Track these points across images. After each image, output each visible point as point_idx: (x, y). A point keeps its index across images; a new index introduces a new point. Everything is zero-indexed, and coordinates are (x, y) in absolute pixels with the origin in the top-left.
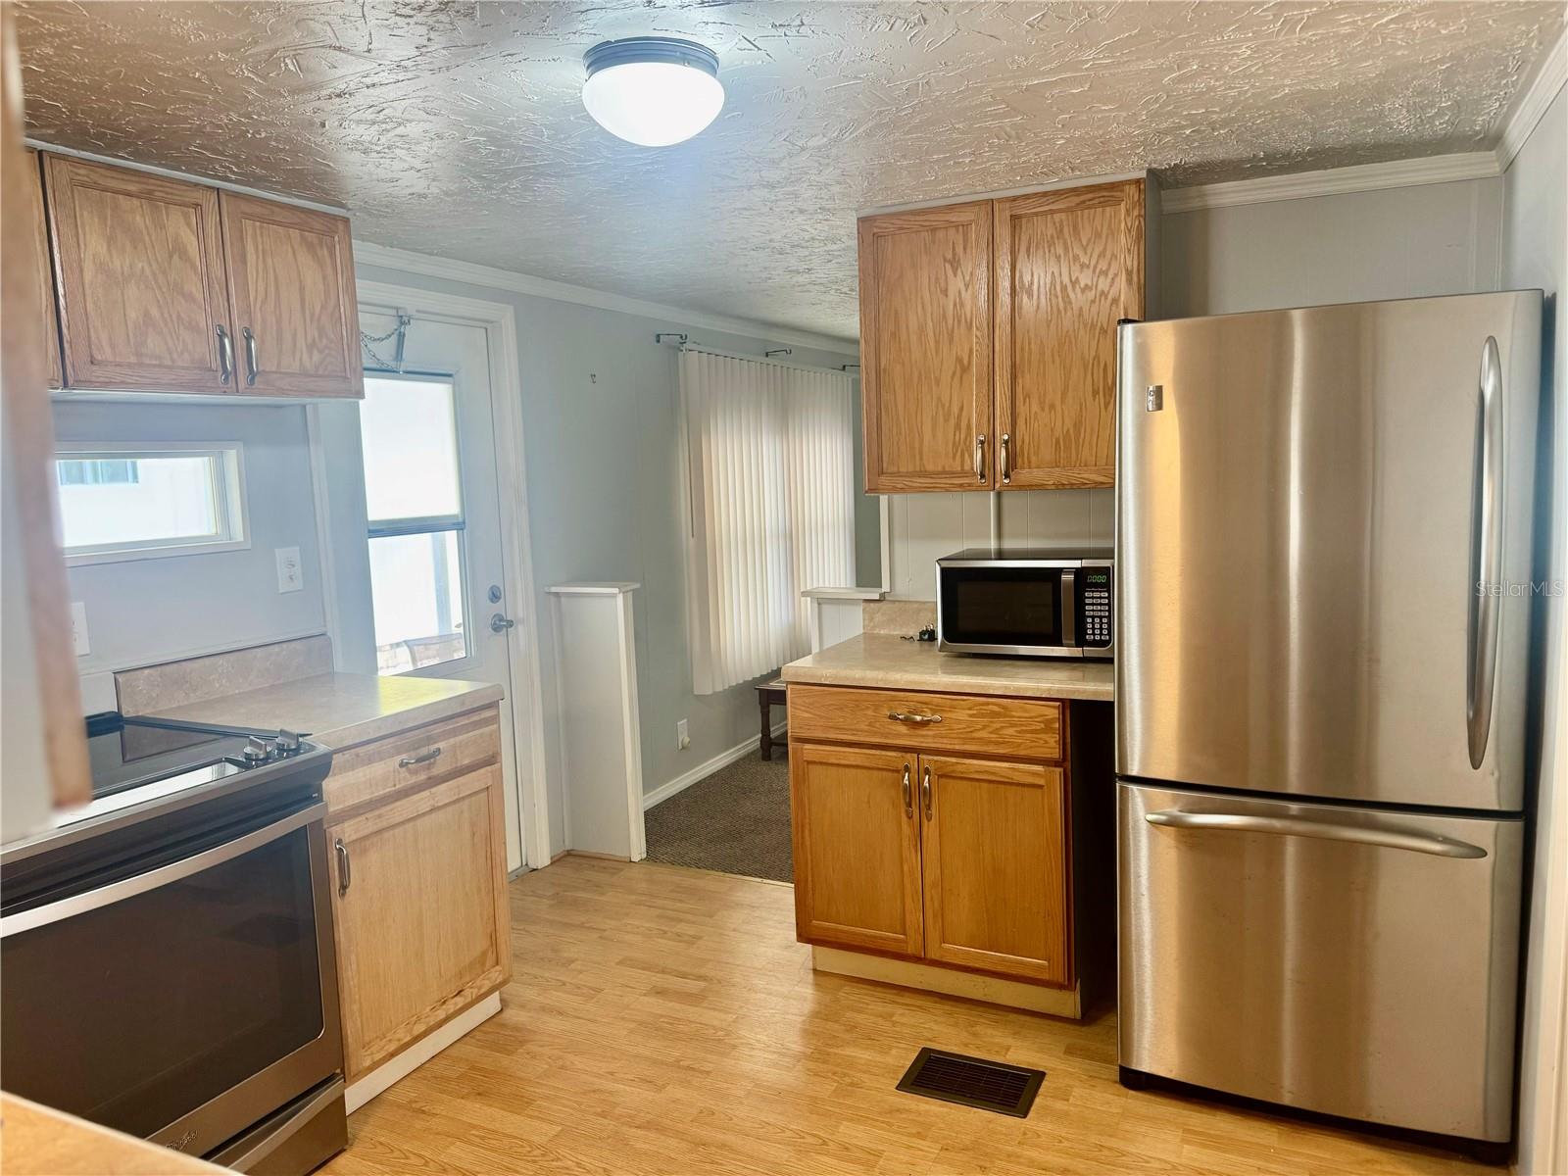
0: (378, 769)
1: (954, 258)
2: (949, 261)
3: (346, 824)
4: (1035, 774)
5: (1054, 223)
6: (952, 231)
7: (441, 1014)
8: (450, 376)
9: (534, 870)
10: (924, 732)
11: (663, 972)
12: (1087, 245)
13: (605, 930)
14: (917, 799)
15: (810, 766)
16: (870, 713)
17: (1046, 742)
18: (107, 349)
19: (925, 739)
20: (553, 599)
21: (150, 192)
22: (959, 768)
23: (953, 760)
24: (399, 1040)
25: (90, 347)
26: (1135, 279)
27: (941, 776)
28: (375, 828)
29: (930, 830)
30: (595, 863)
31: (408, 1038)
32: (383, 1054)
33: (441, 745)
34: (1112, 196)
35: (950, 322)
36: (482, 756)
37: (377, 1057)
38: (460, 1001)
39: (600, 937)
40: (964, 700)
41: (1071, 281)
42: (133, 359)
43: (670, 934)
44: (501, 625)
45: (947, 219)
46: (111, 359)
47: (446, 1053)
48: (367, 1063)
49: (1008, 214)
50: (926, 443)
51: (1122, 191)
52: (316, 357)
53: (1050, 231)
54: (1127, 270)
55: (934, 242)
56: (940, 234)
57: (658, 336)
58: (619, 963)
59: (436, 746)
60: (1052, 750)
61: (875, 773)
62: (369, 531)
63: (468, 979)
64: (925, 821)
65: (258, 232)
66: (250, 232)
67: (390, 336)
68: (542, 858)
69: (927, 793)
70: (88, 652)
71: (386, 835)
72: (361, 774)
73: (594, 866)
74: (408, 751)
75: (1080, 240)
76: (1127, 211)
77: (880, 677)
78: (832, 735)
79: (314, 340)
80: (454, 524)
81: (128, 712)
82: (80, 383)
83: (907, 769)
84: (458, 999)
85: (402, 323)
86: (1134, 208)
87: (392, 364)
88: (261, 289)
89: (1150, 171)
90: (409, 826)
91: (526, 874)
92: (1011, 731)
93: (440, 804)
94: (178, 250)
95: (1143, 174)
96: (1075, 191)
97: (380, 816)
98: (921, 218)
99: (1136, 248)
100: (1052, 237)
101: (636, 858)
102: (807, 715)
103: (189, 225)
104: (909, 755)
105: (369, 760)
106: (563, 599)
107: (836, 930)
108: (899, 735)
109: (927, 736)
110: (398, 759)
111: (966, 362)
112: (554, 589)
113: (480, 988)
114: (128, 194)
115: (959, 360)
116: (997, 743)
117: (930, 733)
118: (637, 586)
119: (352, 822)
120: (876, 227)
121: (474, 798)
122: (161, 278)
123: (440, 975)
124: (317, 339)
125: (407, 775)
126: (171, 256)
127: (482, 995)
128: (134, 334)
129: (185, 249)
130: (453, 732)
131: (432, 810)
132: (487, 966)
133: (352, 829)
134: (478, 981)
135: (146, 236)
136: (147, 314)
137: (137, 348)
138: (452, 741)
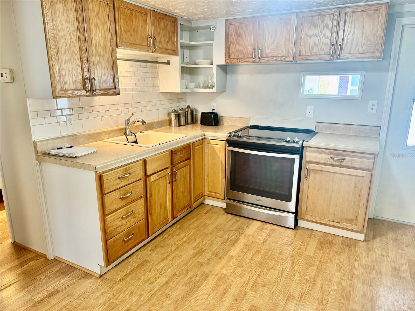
0: (323, 156)
3: (311, 164)
7: (332, 224)
18: (304, 52)
21: (321, 14)
24: (316, 220)
25: (300, 52)
31: (320, 222)
32: (311, 220)
33: (347, 158)
37: (309, 219)
42: (309, 54)
46: (304, 54)
48: (306, 218)
52: (364, 48)
59: (345, 158)
62: (414, 100)
63: (344, 222)
65: (351, 16)
66: (349, 16)
70: (312, 117)
71: (323, 172)
72: (317, 155)
74: (334, 155)
79: (364, 43)
84: (338, 224)
90: (331, 174)
93: (342, 173)
94: (326, 26)
97: (321, 167)
105: (321, 153)
110: (330, 156)
113: (348, 227)
114: (316, 16)
121: (357, 177)
122: (320, 34)
123: (334, 215)
124: (366, 42)
125: (332, 161)
126: (324, 28)
127: (348, 229)
128: (311, 49)
129: (328, 26)
130: (353, 156)
131: (339, 173)
132: (353, 223)
133: (312, 166)
134: (347, 225)
135: (318, 25)
136: (315, 43)
137: (311, 51)
138: (351, 158)
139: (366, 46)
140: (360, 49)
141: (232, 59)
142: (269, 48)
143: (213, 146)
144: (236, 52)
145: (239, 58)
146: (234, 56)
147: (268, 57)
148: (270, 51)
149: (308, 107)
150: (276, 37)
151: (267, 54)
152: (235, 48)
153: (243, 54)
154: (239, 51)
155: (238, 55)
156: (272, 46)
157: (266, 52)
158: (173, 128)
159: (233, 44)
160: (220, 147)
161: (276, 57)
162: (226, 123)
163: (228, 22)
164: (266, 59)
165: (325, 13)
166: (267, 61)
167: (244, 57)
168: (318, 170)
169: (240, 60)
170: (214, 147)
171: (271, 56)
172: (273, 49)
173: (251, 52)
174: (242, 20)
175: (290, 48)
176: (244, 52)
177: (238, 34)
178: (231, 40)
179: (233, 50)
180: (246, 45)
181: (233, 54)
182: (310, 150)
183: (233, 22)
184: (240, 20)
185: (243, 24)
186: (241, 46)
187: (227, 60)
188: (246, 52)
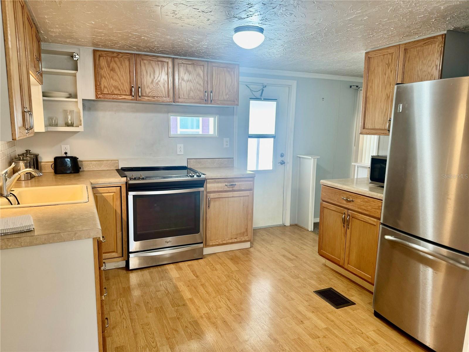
0: (220, 185)
1: (388, 63)
2: (387, 64)
3: (211, 194)
4: (374, 221)
5: (417, 51)
6: (389, 55)
7: (230, 241)
8: (277, 100)
9: (285, 226)
10: (349, 204)
11: (289, 253)
12: (426, 57)
13: (286, 241)
14: (346, 222)
15: (324, 208)
16: (338, 196)
17: (378, 212)
18: (182, 96)
19: (350, 206)
20: (299, 158)
21: (194, 63)
22: (356, 216)
23: (356, 213)
24: (219, 242)
25: (179, 95)
26: (438, 68)
27: (353, 217)
28: (218, 197)
29: (348, 231)
30: (300, 228)
31: (221, 243)
32: (215, 244)
33: (236, 183)
34: (434, 41)
35: (386, 83)
36: (247, 188)
37: (213, 244)
38: (236, 240)
39: (284, 242)
40: (360, 196)
41: (420, 69)
42: (187, 97)
43: (299, 247)
44: (283, 163)
45: (387, 51)
46: (183, 97)
47: (234, 251)
48: (211, 244)
49: (404, 48)
50: (376, 120)
51: (437, 39)
52: (227, 96)
53: (416, 53)
54: (436, 65)
55: (384, 59)
56: (386, 56)
57: (351, 86)
58: (282, 248)
59: (235, 183)
60: (379, 215)
61: (338, 213)
62: (249, 136)
63: (239, 236)
64: (347, 229)
65: (216, 70)
66: (214, 69)
67: (260, 90)
68: (288, 224)
69: (348, 222)
70: (183, 154)
71: (221, 199)
72: (216, 185)
73: (299, 229)
74: (227, 183)
75: (424, 56)
76: (438, 45)
77: (341, 186)
78: (329, 201)
79: (227, 92)
80: (273, 136)
81: (189, 167)
82: (176, 102)
83: (344, 214)
84: (235, 239)
85: (264, 87)
86: (440, 44)
87: (259, 97)
88: (216, 82)
89: (448, 31)
90: (227, 199)
91: (282, 226)
92: (370, 207)
94: (199, 75)
95: (445, 32)
96: (423, 40)
97: (219, 195)
98: (380, 51)
99: (439, 58)
100: (416, 55)
101: (310, 230)
102: (325, 194)
103: (201, 69)
104: (346, 210)
105: (218, 182)
106: (301, 159)
107: (326, 254)
108: (344, 204)
109: (350, 205)
110: (225, 184)
111: (389, 95)
112: (299, 156)
113: (242, 239)
114: (189, 64)
115: (387, 95)
116: (366, 210)
117: (351, 204)
118: (319, 157)
119: (213, 194)
120: (369, 55)
121: (244, 197)
122: (194, 81)
123: (232, 233)
124: (228, 92)
125: (227, 188)
126: (197, 76)
127: (242, 241)
128: (188, 93)
129: (200, 75)
130: (240, 181)
131: (233, 197)
132: (245, 235)
133: (212, 196)
134: (241, 238)
135: (192, 73)
136: (191, 88)
137: (188, 95)
138: (239, 183)
139: (229, 95)
140: (225, 97)
141: (105, 94)
142: (149, 88)
143: (103, 196)
144: (110, 87)
145: (114, 94)
146: (108, 90)
147: (149, 97)
148: (150, 91)
149: (179, 146)
150: (154, 78)
151: (147, 93)
152: (108, 83)
153: (119, 90)
154: (113, 86)
155: (113, 90)
156: (151, 85)
157: (146, 91)
158: (24, 182)
159: (105, 78)
160: (113, 195)
161: (157, 97)
162: (86, 168)
163: (98, 54)
164: (147, 98)
165: (197, 63)
166: (148, 100)
167: (120, 94)
168: (216, 198)
169: (116, 96)
170: (105, 196)
171: (152, 95)
172: (152, 89)
173: (128, 89)
174: (115, 53)
175: (170, 90)
176: (119, 87)
177: (111, 68)
178: (102, 74)
179: (106, 85)
180: (122, 81)
181: (106, 89)
182: (209, 182)
183: (104, 54)
184: (113, 54)
185: (116, 58)
186: (116, 81)
187: (98, 95)
188: (123, 89)
